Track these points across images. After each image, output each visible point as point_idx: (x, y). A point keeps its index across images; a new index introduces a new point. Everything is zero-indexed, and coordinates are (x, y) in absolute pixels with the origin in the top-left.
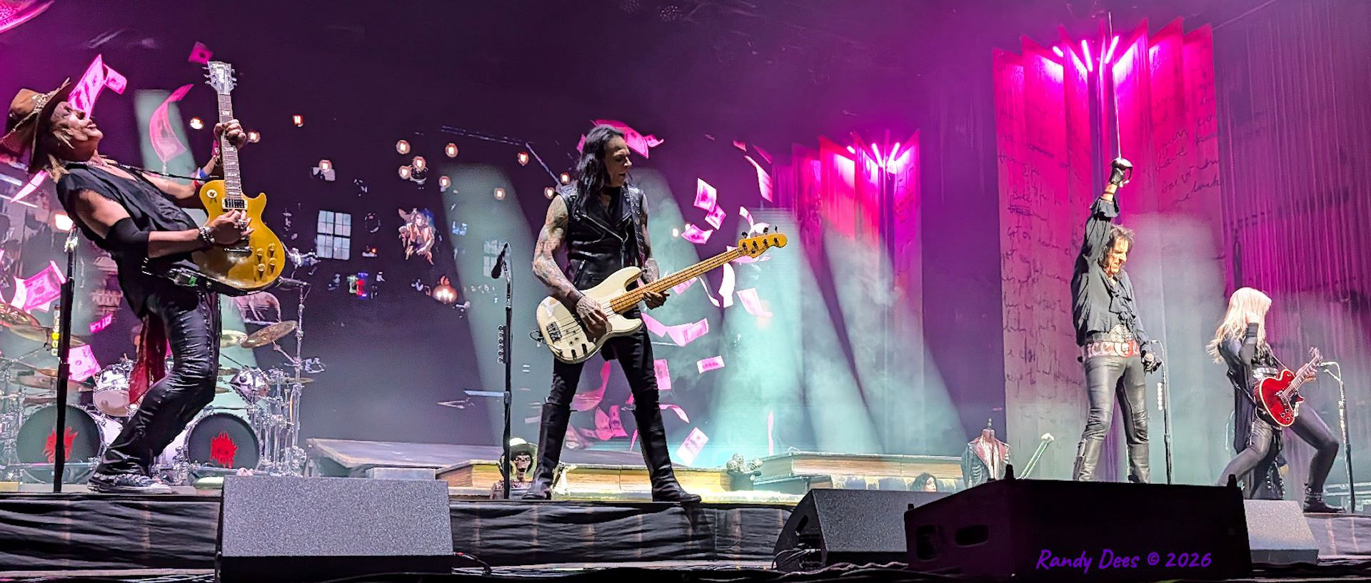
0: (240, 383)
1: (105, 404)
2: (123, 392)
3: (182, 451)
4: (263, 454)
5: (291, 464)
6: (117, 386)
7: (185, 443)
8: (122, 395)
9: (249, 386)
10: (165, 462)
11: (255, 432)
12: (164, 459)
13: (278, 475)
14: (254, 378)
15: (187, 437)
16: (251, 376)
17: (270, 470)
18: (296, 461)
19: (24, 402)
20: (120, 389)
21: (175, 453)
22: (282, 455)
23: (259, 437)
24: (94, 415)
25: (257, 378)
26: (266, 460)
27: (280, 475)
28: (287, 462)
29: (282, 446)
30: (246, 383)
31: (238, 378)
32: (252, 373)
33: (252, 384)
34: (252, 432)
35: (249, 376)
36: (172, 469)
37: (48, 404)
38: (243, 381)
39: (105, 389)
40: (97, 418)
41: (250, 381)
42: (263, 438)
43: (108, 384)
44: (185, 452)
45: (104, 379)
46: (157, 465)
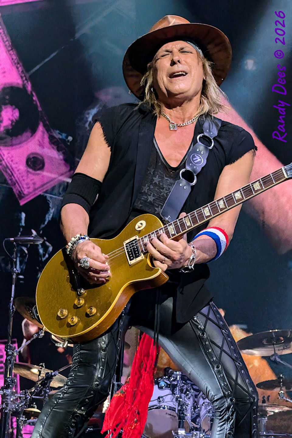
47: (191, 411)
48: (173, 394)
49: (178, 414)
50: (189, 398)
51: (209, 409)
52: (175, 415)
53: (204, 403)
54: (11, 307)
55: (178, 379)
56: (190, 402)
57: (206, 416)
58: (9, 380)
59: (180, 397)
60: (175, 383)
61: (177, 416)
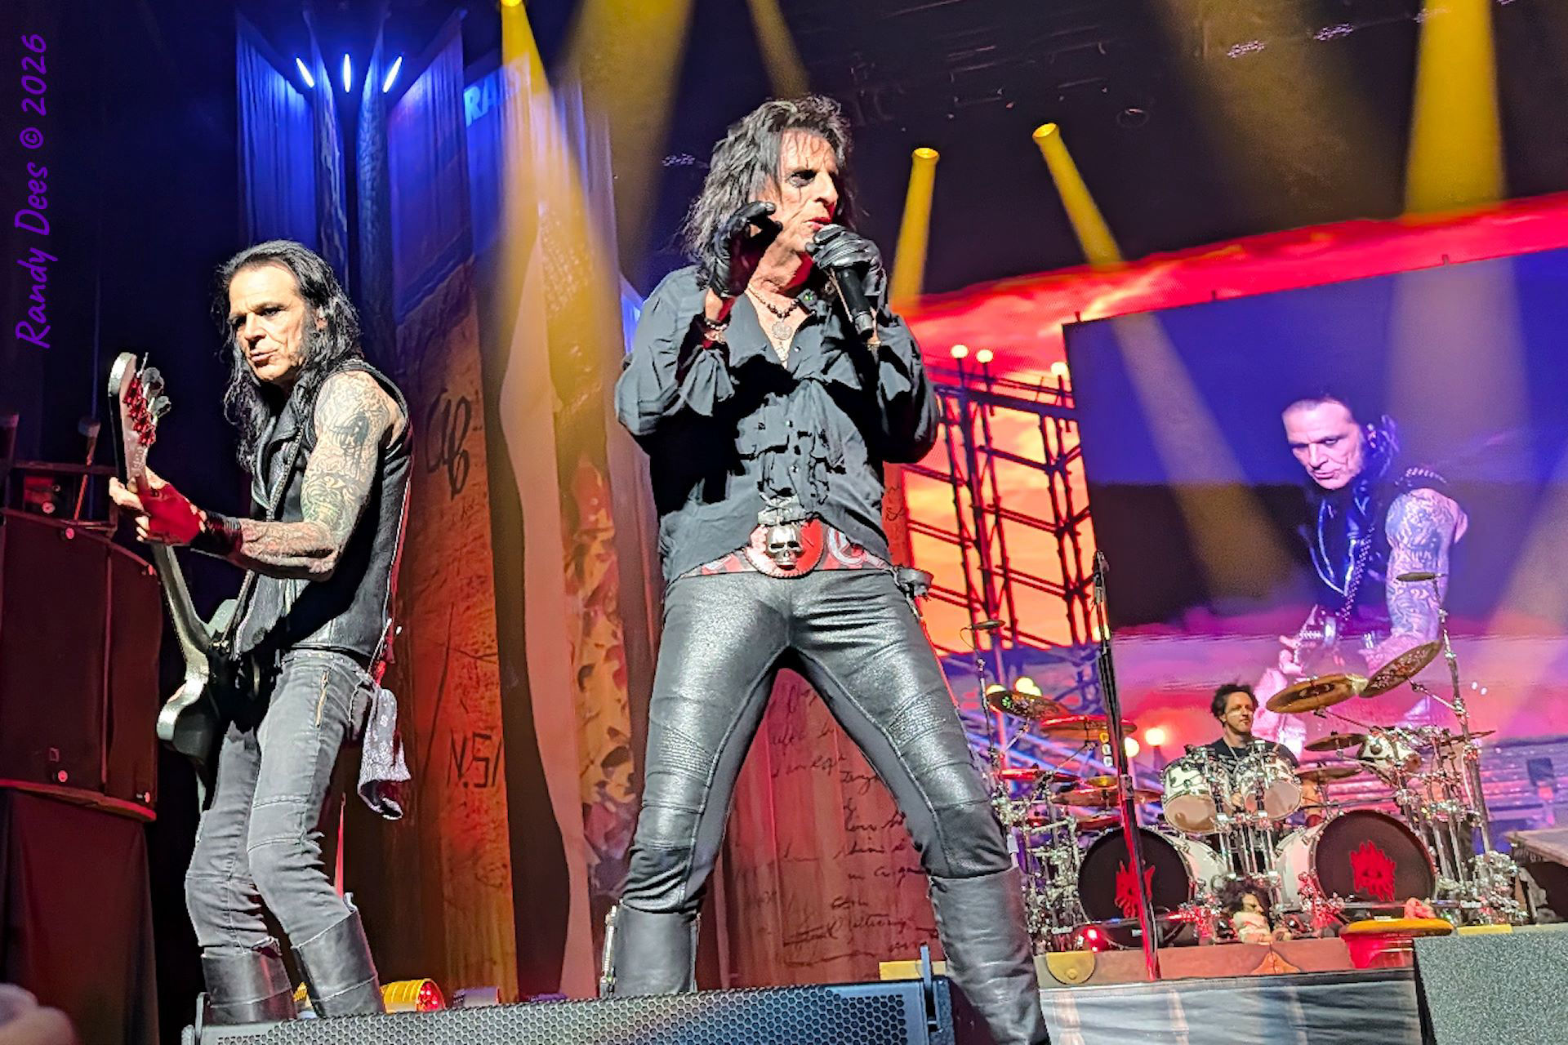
0: (1372, 756)
1: (1181, 820)
2: (1202, 796)
3: (1309, 881)
4: (1440, 871)
5: (1492, 883)
6: (1191, 788)
7: (1311, 867)
8: (1202, 802)
9: (1387, 758)
10: (1287, 900)
11: (1417, 833)
12: (1284, 895)
13: (1474, 904)
14: (1393, 745)
15: (1311, 856)
16: (1387, 742)
17: (1458, 896)
18: (1499, 877)
19: (1076, 831)
20: (1198, 794)
21: (1300, 884)
22: (1471, 868)
23: (1425, 841)
24: (1170, 838)
25: (1398, 744)
26: (1447, 880)
27: (1479, 905)
28: (1485, 880)
29: (1467, 853)
30: (1383, 755)
31: (1368, 748)
32: (1388, 738)
33: (1392, 755)
34: (1412, 836)
35: (1384, 743)
36: (1300, 911)
37: (1107, 830)
38: (1376, 751)
39: (1178, 795)
40: (1177, 842)
41: (1387, 751)
42: (1432, 843)
43: (1179, 787)
44: (1314, 881)
45: (1173, 781)
46: (1277, 906)
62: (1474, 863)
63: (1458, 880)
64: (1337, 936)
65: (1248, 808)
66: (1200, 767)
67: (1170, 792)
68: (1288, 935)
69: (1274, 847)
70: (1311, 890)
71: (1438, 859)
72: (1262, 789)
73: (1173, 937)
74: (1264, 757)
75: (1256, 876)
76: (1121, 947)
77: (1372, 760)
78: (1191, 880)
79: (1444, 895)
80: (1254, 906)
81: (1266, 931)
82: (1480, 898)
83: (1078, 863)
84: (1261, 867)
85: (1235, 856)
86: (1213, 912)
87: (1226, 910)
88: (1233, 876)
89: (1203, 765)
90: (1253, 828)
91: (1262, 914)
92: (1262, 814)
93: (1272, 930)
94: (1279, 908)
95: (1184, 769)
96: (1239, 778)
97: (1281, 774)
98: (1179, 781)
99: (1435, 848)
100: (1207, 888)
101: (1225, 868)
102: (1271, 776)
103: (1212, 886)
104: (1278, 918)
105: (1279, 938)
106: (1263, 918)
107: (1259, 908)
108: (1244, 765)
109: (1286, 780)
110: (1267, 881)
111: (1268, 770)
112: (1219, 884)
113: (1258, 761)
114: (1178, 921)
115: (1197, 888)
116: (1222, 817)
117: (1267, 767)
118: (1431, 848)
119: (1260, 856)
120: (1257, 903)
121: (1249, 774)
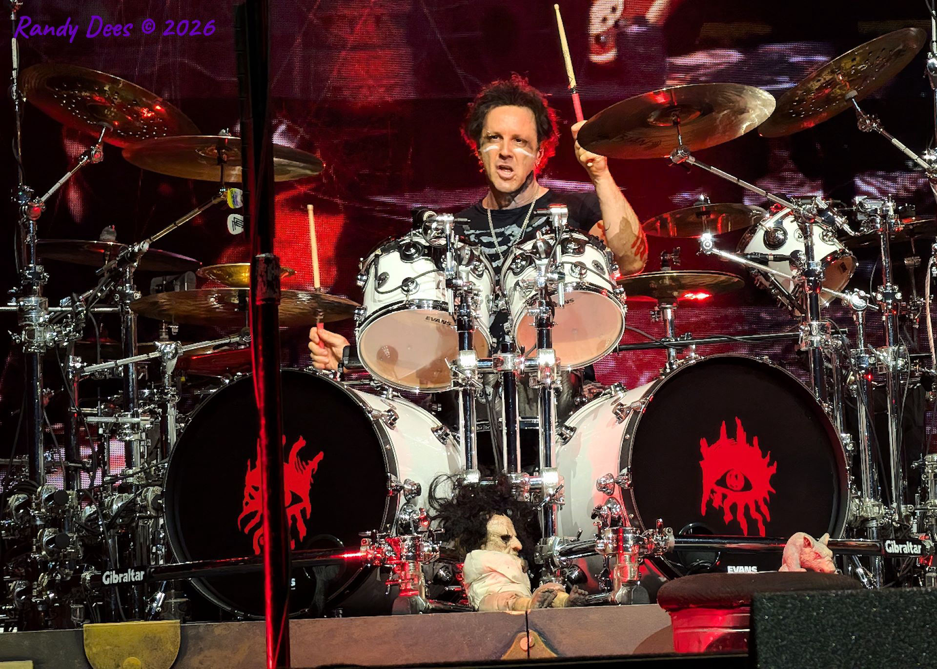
0: (765, 251)
2: (435, 312)
3: (617, 493)
4: (858, 483)
7: (622, 465)
8: (433, 325)
9: (793, 259)
11: (827, 408)
12: (567, 518)
13: (908, 548)
14: (806, 233)
16: (795, 225)
17: (884, 532)
21: (598, 497)
23: (838, 423)
24: (362, 394)
25: (817, 231)
26: (869, 502)
27: (917, 550)
30: (785, 251)
34: (816, 413)
35: (791, 226)
36: (591, 550)
38: (774, 242)
39: (386, 310)
40: (375, 404)
41: (793, 244)
42: (851, 426)
43: (391, 292)
44: (625, 493)
45: (381, 279)
46: (551, 540)
47: (488, 307)
48: (440, 268)
49: (456, 317)
50: (481, 276)
51: (531, 296)
52: (449, 319)
53: (517, 284)
54: (15, 94)
55: (448, 232)
56: (483, 286)
57: (526, 315)
58: (29, 274)
59: (458, 275)
60: (443, 242)
61: (452, 321)
62: (921, 469)
63: (886, 500)
64: (652, 601)
65: (519, 343)
66: (436, 254)
67: (373, 301)
68: (563, 596)
69: (561, 424)
70: (618, 509)
71: (856, 459)
72: (551, 305)
73: (342, 597)
74: (564, 243)
75: (518, 478)
76: (240, 614)
77: (764, 260)
78: (394, 481)
79: (860, 527)
80: (506, 538)
81: (523, 587)
82: (921, 536)
83: (172, 438)
84: (531, 462)
85: (484, 438)
86: (427, 548)
87: (451, 545)
88: (473, 478)
89: (443, 250)
90: (525, 381)
91: (520, 553)
92: (545, 358)
93: (534, 584)
94: (555, 544)
95: (406, 257)
96: (510, 280)
97: (592, 278)
98: (394, 281)
99: (856, 439)
100: (422, 501)
101: (461, 461)
102: (571, 279)
103: (431, 497)
104: (549, 561)
105: (546, 602)
106: (519, 562)
107: (515, 543)
108: (524, 257)
109: (598, 289)
110: (537, 491)
111: (567, 269)
112: (445, 491)
113: (549, 252)
114: (357, 562)
115: (402, 500)
116: (468, 360)
117: (567, 259)
118: (845, 438)
119: (530, 438)
120: (513, 533)
121: (530, 274)
